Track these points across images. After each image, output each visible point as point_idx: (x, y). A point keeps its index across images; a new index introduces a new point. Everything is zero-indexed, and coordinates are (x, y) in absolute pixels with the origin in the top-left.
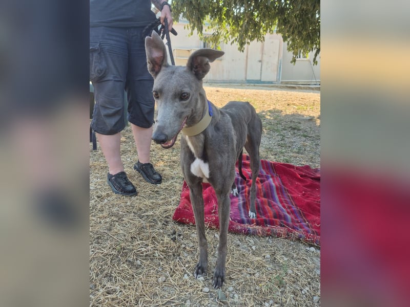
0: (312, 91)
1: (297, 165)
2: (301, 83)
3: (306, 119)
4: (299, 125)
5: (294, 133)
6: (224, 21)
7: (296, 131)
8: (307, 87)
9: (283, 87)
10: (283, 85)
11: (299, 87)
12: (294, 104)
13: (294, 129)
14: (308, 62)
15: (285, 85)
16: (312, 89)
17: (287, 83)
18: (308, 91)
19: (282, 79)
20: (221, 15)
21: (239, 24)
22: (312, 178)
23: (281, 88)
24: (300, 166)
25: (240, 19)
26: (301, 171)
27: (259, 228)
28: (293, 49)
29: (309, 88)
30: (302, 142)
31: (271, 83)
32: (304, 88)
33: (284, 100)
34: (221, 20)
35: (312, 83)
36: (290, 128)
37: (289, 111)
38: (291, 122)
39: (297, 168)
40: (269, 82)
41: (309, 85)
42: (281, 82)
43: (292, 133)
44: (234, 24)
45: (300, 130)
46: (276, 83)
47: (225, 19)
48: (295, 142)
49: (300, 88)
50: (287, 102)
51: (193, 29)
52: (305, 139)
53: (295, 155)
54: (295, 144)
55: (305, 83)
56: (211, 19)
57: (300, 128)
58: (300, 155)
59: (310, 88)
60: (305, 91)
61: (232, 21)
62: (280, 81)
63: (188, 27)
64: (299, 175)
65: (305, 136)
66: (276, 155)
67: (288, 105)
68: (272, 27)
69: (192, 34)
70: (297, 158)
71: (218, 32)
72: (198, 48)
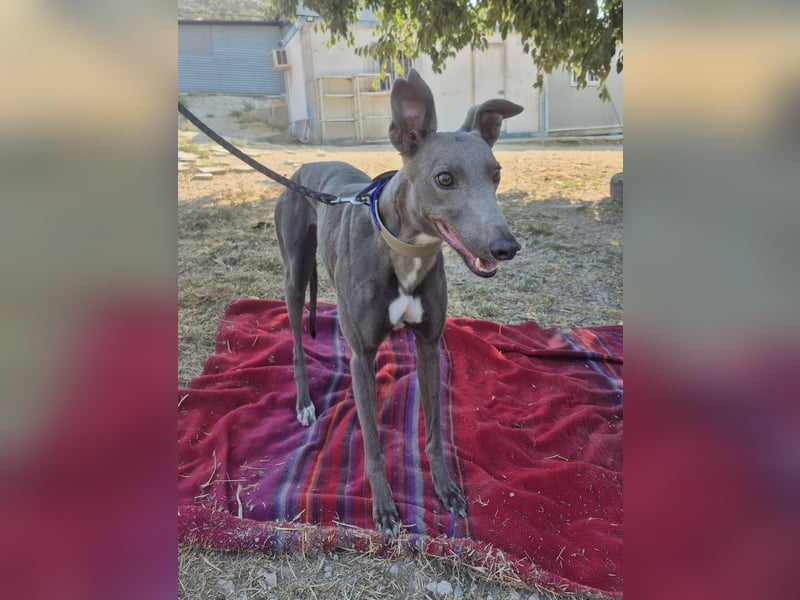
1: (510, 323)
2: (590, 132)
3: (572, 209)
4: (551, 223)
5: (536, 243)
6: (398, 11)
7: (541, 238)
8: (601, 140)
9: (551, 142)
10: (550, 139)
11: (585, 141)
12: (559, 178)
13: (538, 232)
15: (555, 139)
16: (612, 143)
17: (561, 134)
18: (603, 147)
19: (550, 127)
22: (530, 356)
23: (548, 144)
24: (518, 323)
26: (513, 336)
27: (306, 531)
29: (607, 141)
30: (546, 263)
31: (529, 135)
32: (596, 142)
33: (542, 169)
34: (390, 10)
35: (614, 131)
36: (528, 230)
37: (544, 193)
38: (537, 217)
39: (505, 331)
40: (523, 135)
41: (607, 135)
42: (550, 133)
43: (530, 242)
44: (414, 15)
45: (549, 234)
46: (539, 135)
48: (528, 264)
49: (588, 144)
50: (545, 174)
51: (334, 31)
52: (554, 253)
53: (515, 295)
54: (527, 269)
55: (599, 132)
56: (367, 7)
57: (553, 230)
58: (527, 296)
60: (598, 147)
62: (547, 131)
63: (322, 27)
64: (499, 348)
65: (557, 248)
66: (471, 298)
67: (546, 179)
69: (333, 42)
70: (519, 303)
71: (390, 35)
72: (369, 72)
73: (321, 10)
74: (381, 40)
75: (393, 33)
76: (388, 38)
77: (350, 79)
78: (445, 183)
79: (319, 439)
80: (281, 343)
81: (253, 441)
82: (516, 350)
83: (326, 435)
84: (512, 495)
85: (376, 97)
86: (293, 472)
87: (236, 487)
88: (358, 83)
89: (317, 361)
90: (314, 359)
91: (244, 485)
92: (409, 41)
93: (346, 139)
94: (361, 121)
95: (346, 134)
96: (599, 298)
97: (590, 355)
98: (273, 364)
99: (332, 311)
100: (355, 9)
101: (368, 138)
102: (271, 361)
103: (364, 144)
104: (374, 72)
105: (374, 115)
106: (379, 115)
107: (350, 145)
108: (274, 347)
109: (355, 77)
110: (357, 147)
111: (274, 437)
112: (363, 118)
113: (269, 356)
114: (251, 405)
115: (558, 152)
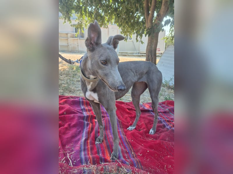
0: (134, 57)
1: (127, 102)
2: (129, 53)
6: (84, 15)
10: (120, 54)
11: (128, 55)
14: (132, 42)
16: (135, 56)
17: (122, 53)
18: (132, 57)
20: (81, 11)
21: (92, 17)
24: (128, 102)
25: (93, 13)
26: (129, 105)
27: (94, 169)
28: (124, 33)
32: (130, 55)
34: (82, 14)
35: (135, 53)
39: (127, 104)
41: (133, 54)
42: (119, 52)
44: (89, 16)
47: (84, 14)
51: (65, 19)
55: (131, 53)
56: (75, 13)
59: (133, 56)
60: (131, 57)
61: (88, 15)
63: (62, 17)
64: (128, 109)
68: (112, 20)
69: (65, 22)
71: (81, 21)
72: (72, 32)
73: (62, 12)
74: (78, 23)
75: (82, 21)
76: (80, 22)
77: (67, 34)
78: (104, 63)
79: (87, 137)
80: (67, 108)
81: (67, 138)
82: (131, 109)
83: (88, 136)
84: (148, 151)
85: (74, 39)
86: (83, 148)
87: (66, 154)
88: (69, 35)
89: (78, 113)
90: (77, 112)
91: (69, 153)
92: (86, 24)
93: (66, 50)
94: (70, 46)
95: (66, 49)
96: (146, 95)
97: (150, 110)
98: (66, 114)
99: (79, 99)
100: (71, 13)
101: (72, 51)
102: (65, 113)
103: (71, 52)
104: (73, 32)
105: (74, 44)
106: (75, 44)
107: (67, 52)
108: (65, 109)
109: (68, 33)
110: (69, 53)
111: (73, 137)
112: (71, 45)
113: (64, 112)
114: (62, 127)
115: (123, 58)
